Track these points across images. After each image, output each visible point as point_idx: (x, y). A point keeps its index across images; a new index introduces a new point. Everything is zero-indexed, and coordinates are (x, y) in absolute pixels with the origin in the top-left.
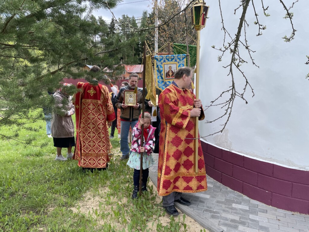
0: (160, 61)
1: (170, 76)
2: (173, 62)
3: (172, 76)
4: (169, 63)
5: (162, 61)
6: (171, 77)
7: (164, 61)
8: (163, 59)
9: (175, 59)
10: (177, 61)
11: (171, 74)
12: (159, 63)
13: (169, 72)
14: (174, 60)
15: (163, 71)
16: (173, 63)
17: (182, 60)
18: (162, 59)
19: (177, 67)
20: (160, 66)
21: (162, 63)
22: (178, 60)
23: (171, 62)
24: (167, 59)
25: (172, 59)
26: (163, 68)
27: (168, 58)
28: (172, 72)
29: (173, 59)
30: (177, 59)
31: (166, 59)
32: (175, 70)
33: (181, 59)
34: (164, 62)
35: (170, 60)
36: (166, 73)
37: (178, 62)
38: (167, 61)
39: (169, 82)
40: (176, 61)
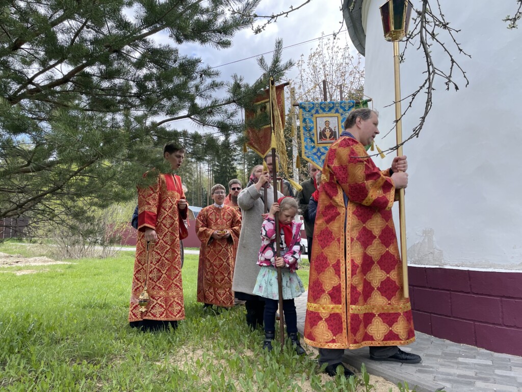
0: (309, 111)
1: (327, 138)
2: (332, 113)
3: (330, 137)
4: (325, 115)
5: (313, 111)
6: (328, 140)
7: (317, 112)
8: (315, 108)
9: (335, 108)
10: (338, 113)
11: (328, 134)
12: (307, 115)
13: (324, 130)
14: (333, 111)
15: (315, 128)
16: (332, 115)
17: (348, 110)
18: (313, 108)
19: (340, 122)
20: (309, 119)
21: (312, 115)
22: (341, 111)
23: (329, 114)
24: (321, 108)
25: (330, 109)
26: (315, 123)
27: (323, 106)
28: (331, 130)
29: (333, 108)
30: (339, 108)
31: (319, 108)
32: (335, 127)
33: (347, 108)
34: (316, 114)
35: (327, 109)
36: (320, 133)
37: (342, 114)
38: (321, 111)
39: (325, 148)
40: (337, 111)
